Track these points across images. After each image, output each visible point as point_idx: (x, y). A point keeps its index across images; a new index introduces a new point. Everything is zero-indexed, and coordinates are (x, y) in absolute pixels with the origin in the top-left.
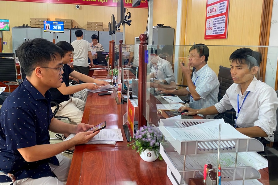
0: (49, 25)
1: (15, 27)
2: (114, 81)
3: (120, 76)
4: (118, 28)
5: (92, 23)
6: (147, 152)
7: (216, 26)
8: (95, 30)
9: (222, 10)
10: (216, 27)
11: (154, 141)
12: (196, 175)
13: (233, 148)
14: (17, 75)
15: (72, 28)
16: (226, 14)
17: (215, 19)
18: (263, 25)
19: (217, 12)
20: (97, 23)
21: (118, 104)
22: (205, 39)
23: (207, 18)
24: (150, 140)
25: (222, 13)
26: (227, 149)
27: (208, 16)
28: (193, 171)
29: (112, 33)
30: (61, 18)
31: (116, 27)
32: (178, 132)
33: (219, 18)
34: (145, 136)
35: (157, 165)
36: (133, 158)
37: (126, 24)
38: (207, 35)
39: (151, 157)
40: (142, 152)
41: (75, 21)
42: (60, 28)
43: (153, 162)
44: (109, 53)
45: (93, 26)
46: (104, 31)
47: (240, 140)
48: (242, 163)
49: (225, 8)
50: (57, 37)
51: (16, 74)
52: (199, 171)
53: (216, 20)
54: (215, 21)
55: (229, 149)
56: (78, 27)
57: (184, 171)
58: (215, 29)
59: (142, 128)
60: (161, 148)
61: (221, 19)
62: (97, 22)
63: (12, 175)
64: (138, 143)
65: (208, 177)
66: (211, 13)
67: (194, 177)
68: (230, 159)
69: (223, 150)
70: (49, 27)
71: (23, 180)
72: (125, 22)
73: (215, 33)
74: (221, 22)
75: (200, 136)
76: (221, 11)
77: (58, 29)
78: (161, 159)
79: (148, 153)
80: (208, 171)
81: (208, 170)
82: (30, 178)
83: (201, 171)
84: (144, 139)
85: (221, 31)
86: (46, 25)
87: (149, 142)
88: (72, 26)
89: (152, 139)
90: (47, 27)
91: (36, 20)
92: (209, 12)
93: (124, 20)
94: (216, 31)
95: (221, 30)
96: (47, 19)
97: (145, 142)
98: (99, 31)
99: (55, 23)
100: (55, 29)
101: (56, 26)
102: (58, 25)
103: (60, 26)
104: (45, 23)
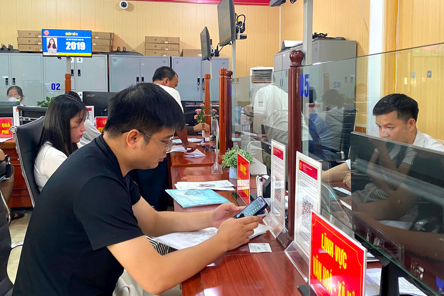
0: (56, 40)
5: (156, 39)
8: (162, 54)
15: (112, 52)
20: (167, 39)
41: (118, 35)
42: (82, 46)
45: (159, 47)
46: (182, 55)
50: (79, 71)
56: (124, 48)
62: (168, 36)
70: (56, 44)
77: (78, 49)
86: (48, 40)
88: (112, 47)
90: (50, 44)
91: (30, 34)
98: (171, 57)
99: (71, 33)
100: (70, 49)
101: (74, 41)
102: (77, 38)
103: (81, 41)
104: (46, 34)
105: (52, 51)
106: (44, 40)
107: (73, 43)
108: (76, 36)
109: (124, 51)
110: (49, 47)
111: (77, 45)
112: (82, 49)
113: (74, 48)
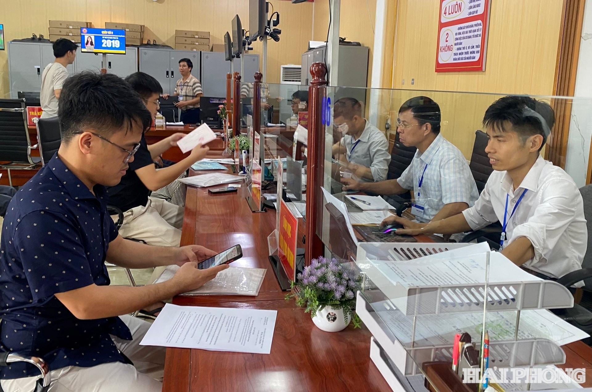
0: (93, 38)
1: (14, 41)
2: (241, 163)
3: (257, 151)
4: (247, 46)
5: (186, 33)
6: (327, 311)
7: (461, 44)
8: (192, 49)
9: (475, 9)
10: (460, 46)
11: (342, 289)
12: (435, 357)
13: (511, 302)
14: (29, 147)
15: (142, 45)
16: (484, 17)
17: (460, 28)
18: (564, 43)
19: (464, 14)
20: (197, 33)
21: (254, 212)
22: (436, 71)
23: (442, 25)
24: (334, 285)
25: (475, 14)
26: (500, 303)
27: (443, 21)
28: (431, 349)
29: (233, 57)
30: (118, 22)
31: (244, 44)
32: (396, 269)
33: (468, 27)
34: (323, 279)
35: (349, 338)
36: (296, 325)
37: (269, 37)
38: (441, 62)
39: (336, 321)
40: (317, 313)
41: (149, 28)
42: (117, 44)
43: (340, 334)
44: (225, 101)
45: (189, 41)
46: (212, 50)
47: (527, 285)
48: (527, 333)
49: (481, 6)
50: (110, 63)
51: (27, 145)
52: (442, 348)
53: (461, 31)
54: (458, 31)
55: (503, 303)
56: (154, 41)
57: (412, 349)
58: (460, 49)
59: (315, 262)
60: (360, 304)
61: (472, 29)
62: (198, 31)
63: (41, 360)
64: (308, 293)
65: (463, 360)
66: (449, 14)
67: (432, 360)
68: (501, 324)
69: (492, 305)
70: (93, 41)
71: (62, 372)
72: (267, 34)
73: (459, 59)
74: (472, 34)
75: (442, 278)
76: (472, 10)
77: (113, 46)
78: (357, 325)
79: (329, 314)
80: (463, 348)
81: (462, 345)
82: (77, 368)
83: (445, 348)
84: (321, 285)
85: (472, 55)
86: (86, 37)
87: (331, 291)
88: (142, 39)
89: (338, 285)
90: (88, 41)
91: (61, 24)
92: (445, 13)
93: (266, 29)
94: (460, 54)
95: (471, 53)
96: (87, 23)
97: (323, 291)
98: (201, 52)
99: (107, 32)
100: (106, 46)
101: (109, 39)
102: (112, 37)
103: (116, 39)
104: (84, 32)
105: (90, 48)
106: (83, 37)
107: (108, 41)
108: (111, 34)
109: (154, 44)
110: (87, 44)
111: (112, 43)
112: (117, 47)
113: (110, 46)
